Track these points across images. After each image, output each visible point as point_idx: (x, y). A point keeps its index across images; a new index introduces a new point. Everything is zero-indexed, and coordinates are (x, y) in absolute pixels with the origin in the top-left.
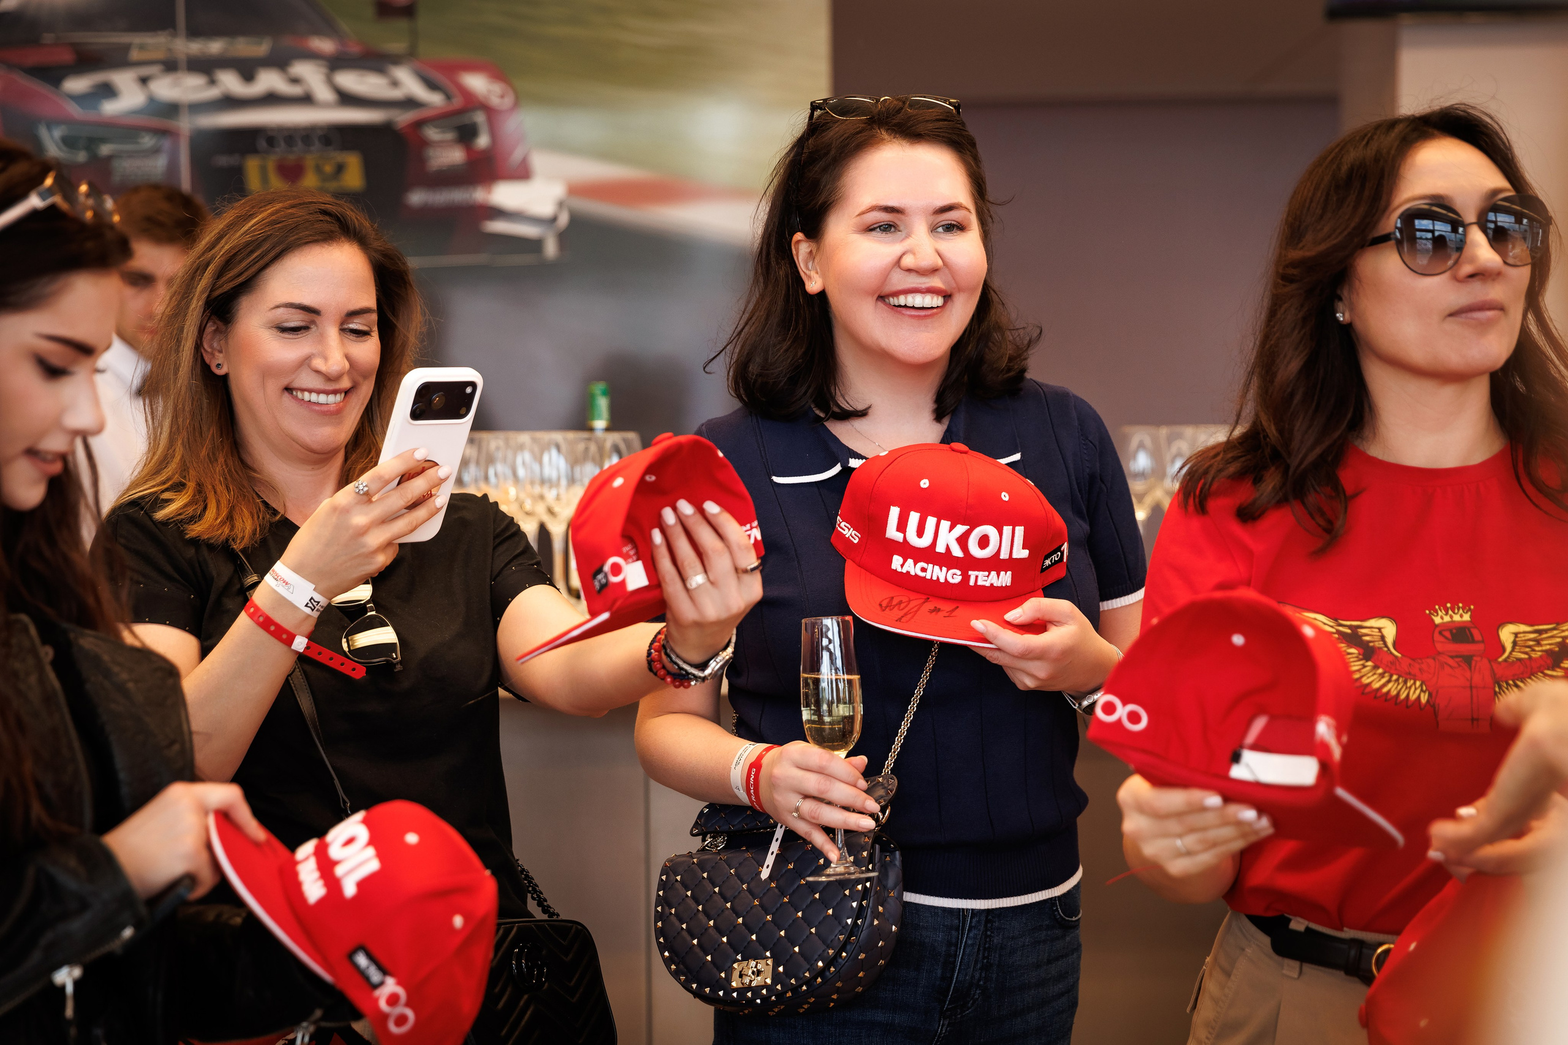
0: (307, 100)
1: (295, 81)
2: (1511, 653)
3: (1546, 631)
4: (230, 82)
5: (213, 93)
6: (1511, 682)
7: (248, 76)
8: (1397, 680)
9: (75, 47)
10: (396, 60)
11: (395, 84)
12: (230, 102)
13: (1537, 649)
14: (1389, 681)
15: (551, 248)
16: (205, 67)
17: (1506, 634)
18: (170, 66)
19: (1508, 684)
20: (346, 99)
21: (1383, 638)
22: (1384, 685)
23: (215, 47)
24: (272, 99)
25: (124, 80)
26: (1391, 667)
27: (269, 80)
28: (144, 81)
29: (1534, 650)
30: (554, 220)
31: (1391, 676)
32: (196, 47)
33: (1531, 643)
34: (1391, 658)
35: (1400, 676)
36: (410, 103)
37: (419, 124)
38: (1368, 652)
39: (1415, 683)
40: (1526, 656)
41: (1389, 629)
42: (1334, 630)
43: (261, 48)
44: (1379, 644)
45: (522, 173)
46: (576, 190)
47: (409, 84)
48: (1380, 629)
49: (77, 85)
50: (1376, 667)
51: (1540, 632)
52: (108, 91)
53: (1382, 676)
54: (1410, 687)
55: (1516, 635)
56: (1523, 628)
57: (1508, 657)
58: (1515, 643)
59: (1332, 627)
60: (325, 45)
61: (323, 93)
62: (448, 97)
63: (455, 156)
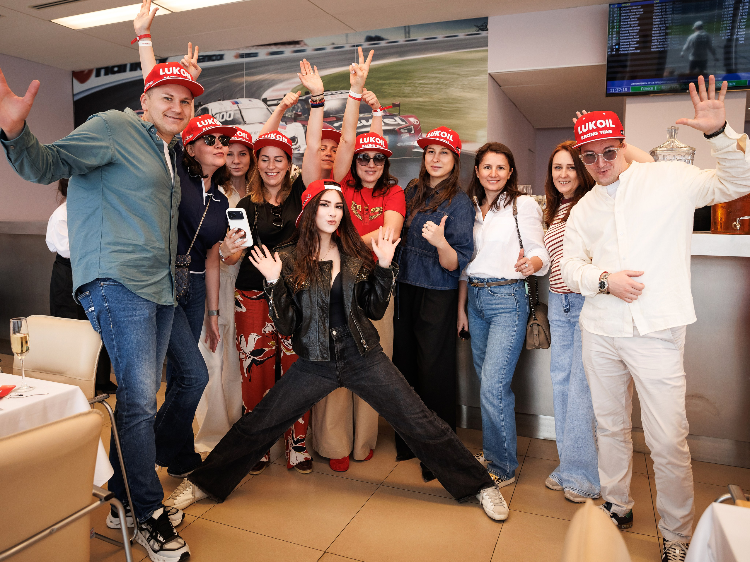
2: (372, 212)
3: (378, 209)
5: (361, 124)
7: (367, 121)
9: (336, 117)
10: (396, 116)
11: (396, 121)
12: (364, 126)
17: (372, 209)
34: (360, 211)
36: (399, 124)
37: (400, 129)
39: (361, 216)
41: (361, 207)
49: (336, 125)
56: (375, 209)
62: (406, 123)
63: (408, 135)
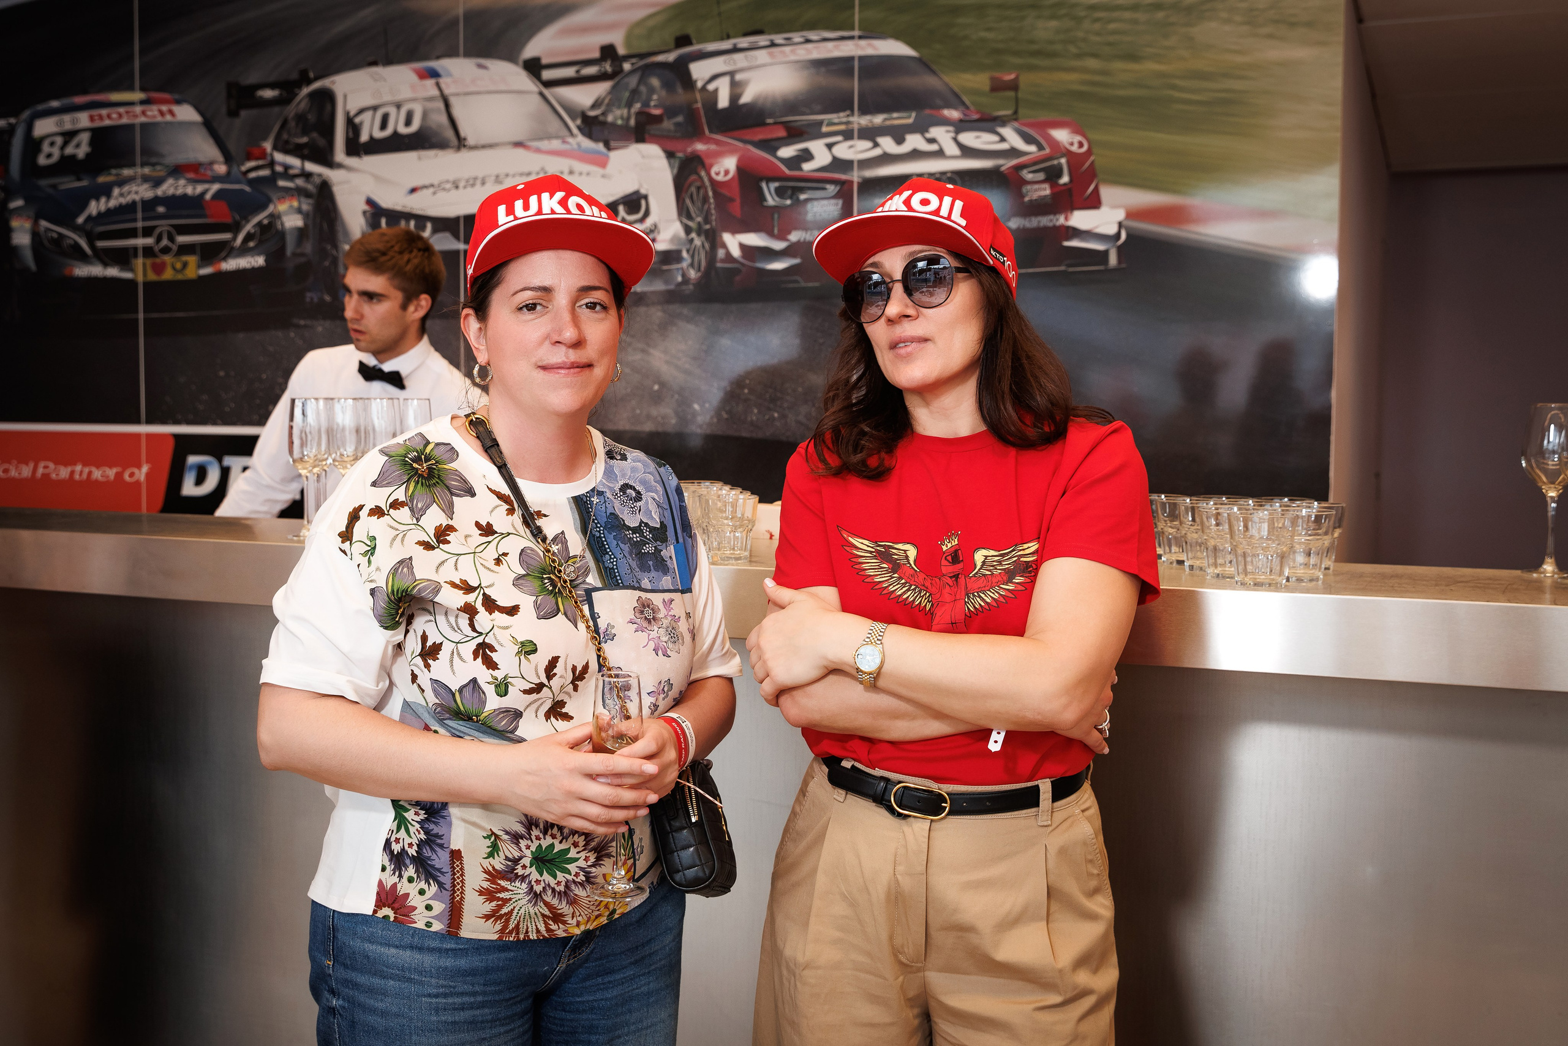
0: (940, 154)
1: (932, 141)
2: (981, 569)
3: (1007, 554)
4: (887, 144)
5: (877, 152)
6: (976, 594)
7: (900, 141)
8: (914, 589)
9: (788, 125)
10: (1003, 122)
11: (1003, 139)
12: (887, 158)
13: (998, 568)
14: (908, 590)
15: (1113, 260)
16: (870, 134)
17: (979, 556)
18: (848, 135)
19: (974, 596)
20: (967, 152)
21: (907, 557)
22: (905, 593)
23: (878, 119)
24: (916, 155)
25: (817, 147)
26: (911, 582)
27: (914, 141)
28: (830, 146)
29: (996, 569)
30: (1118, 236)
31: (911, 586)
32: (865, 121)
33: (995, 563)
34: (912, 572)
35: (917, 587)
36: (1013, 152)
37: (1019, 168)
38: (896, 567)
39: (926, 594)
40: (990, 573)
41: (912, 552)
42: (874, 550)
43: (909, 118)
44: (904, 561)
45: (1094, 203)
46: (1133, 214)
47: (1014, 139)
48: (905, 551)
49: (787, 152)
50: (900, 578)
51: (1003, 555)
52: (807, 155)
53: (904, 585)
54: (923, 596)
55: (986, 557)
56: (993, 553)
57: (976, 573)
58: (984, 563)
59: (872, 547)
60: (954, 114)
61: (951, 149)
62: (1040, 147)
63: (1046, 191)
